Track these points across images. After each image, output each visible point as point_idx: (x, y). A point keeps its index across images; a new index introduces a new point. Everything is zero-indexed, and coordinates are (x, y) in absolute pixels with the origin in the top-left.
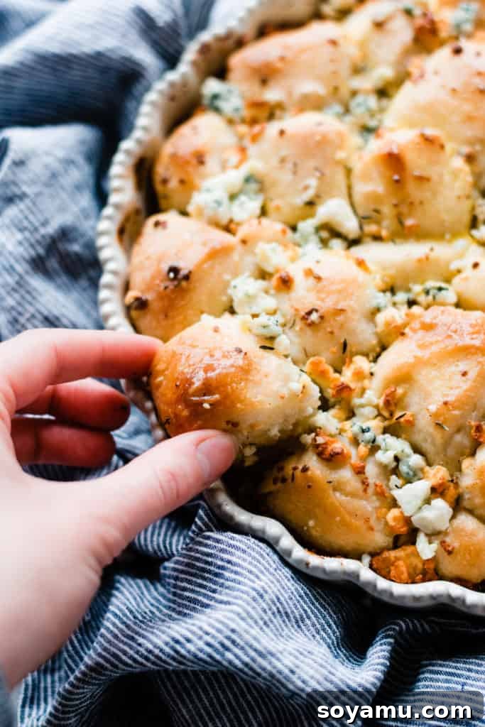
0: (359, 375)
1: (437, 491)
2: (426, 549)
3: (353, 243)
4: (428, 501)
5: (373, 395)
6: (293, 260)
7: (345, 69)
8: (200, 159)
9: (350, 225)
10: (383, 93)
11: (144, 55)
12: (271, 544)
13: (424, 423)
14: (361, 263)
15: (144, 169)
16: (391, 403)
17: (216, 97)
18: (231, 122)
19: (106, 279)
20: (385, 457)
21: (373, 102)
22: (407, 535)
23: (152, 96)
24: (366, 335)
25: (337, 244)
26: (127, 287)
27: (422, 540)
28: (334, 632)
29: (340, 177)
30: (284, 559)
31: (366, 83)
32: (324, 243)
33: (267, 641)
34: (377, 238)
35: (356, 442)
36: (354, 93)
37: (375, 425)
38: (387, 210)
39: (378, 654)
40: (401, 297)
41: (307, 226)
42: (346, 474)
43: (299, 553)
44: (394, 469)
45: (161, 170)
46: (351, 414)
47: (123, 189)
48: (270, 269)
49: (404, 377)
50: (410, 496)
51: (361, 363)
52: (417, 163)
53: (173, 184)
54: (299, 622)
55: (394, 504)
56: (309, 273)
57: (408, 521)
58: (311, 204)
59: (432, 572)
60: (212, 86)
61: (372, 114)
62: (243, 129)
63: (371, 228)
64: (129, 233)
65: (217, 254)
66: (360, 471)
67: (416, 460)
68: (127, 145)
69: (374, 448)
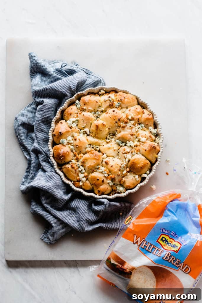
0: (81, 157)
1: (85, 177)
2: (81, 184)
3: (88, 135)
4: (83, 177)
5: (81, 160)
6: (78, 136)
7: (98, 106)
8: (71, 114)
9: (88, 133)
10: (102, 111)
11: (68, 94)
12: (60, 176)
13: (87, 167)
14: (87, 140)
15: (62, 112)
16: (83, 162)
17: (77, 104)
18: (78, 108)
19: (51, 129)
20: (80, 169)
21: (100, 113)
22: (79, 181)
23: (67, 101)
24: (84, 151)
25: (86, 135)
26: (53, 131)
27: (81, 182)
28: (65, 190)
29: (89, 125)
30: (61, 179)
31: (100, 109)
32: (84, 134)
33: (55, 190)
34: (91, 136)
35: (77, 166)
36: (98, 111)
37: (80, 164)
38: (94, 133)
39: (70, 195)
40: (92, 146)
41: (82, 131)
42: (74, 170)
43: (64, 179)
44: (81, 171)
45: (65, 113)
46: (78, 161)
47: (58, 115)
48: (74, 136)
49: (86, 159)
50: (81, 176)
51: (82, 155)
52: (100, 127)
53: (66, 116)
54: (60, 188)
55: (79, 176)
56: (79, 139)
57: (80, 179)
58: (84, 127)
59: (81, 187)
60: (77, 102)
61: (99, 115)
62: (79, 111)
63: (91, 134)
64: (57, 122)
65: (67, 132)
66: (76, 170)
67: (84, 171)
68: (61, 108)
69: (79, 167)
